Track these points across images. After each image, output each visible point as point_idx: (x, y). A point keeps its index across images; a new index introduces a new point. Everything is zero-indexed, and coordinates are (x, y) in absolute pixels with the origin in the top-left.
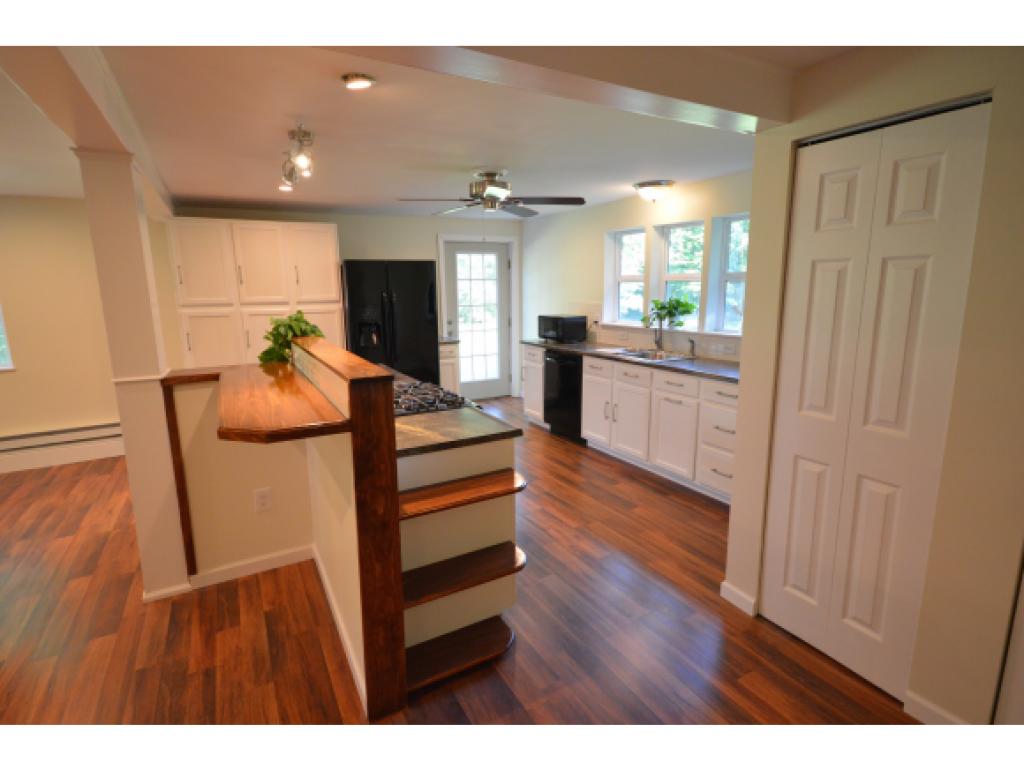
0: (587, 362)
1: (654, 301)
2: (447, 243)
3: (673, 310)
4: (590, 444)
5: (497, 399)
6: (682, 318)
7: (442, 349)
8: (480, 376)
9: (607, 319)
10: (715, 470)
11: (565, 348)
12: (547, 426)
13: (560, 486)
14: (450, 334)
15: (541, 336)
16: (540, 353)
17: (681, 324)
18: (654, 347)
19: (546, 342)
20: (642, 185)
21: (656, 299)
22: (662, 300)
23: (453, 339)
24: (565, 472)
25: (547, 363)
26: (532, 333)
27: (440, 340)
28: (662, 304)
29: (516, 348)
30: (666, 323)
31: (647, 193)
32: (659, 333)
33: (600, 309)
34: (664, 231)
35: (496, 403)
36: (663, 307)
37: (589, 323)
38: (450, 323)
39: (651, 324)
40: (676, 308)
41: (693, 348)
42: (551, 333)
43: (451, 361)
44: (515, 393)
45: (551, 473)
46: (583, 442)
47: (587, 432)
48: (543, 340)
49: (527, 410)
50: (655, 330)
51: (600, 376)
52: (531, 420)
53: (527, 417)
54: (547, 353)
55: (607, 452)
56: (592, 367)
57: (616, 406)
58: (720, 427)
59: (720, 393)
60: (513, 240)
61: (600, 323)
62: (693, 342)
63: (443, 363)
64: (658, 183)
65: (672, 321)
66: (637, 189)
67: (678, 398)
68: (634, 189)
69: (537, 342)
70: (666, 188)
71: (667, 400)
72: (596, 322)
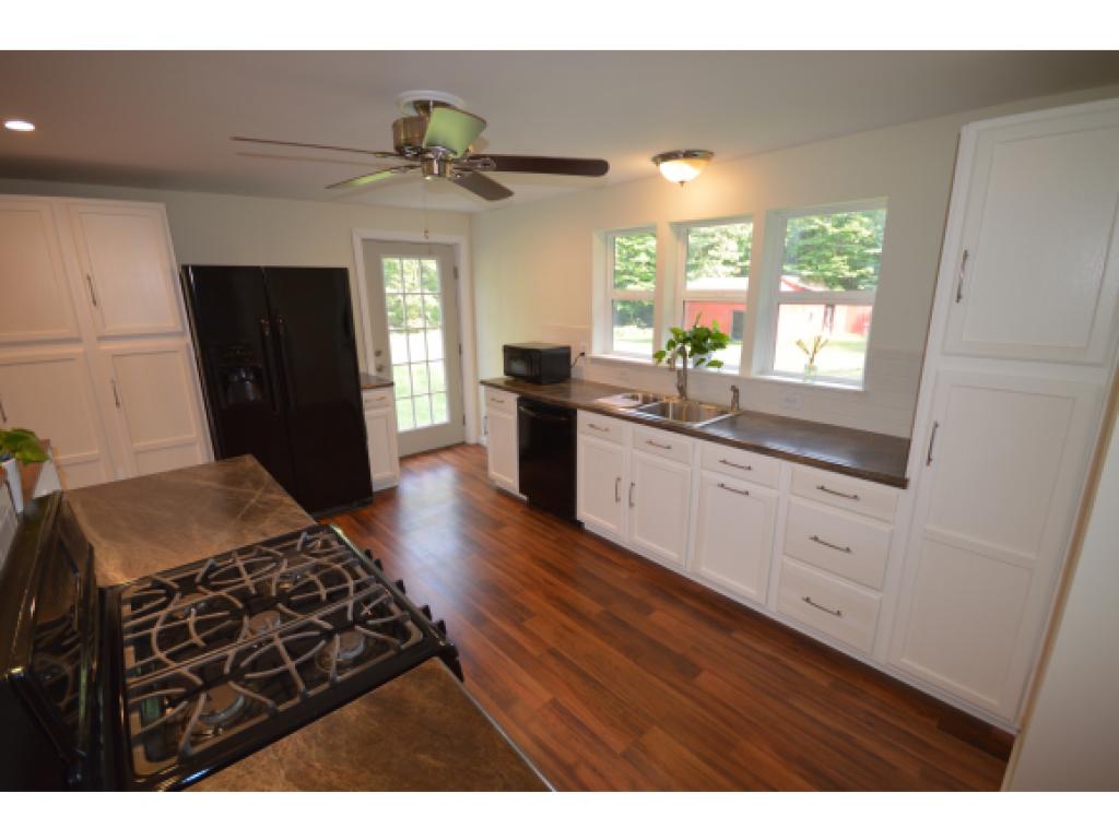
0: (583, 418)
1: (674, 331)
2: (366, 241)
3: (702, 342)
4: (587, 527)
5: (448, 448)
6: (717, 355)
7: (366, 395)
8: (424, 422)
9: (597, 351)
10: (808, 600)
11: (548, 395)
12: (525, 498)
14: (380, 369)
15: (508, 372)
16: (511, 399)
17: (715, 363)
19: (517, 384)
20: (667, 157)
21: (674, 326)
22: (683, 328)
23: (385, 378)
25: (520, 414)
26: (494, 368)
27: (363, 383)
28: (684, 333)
29: (471, 388)
30: (691, 362)
31: (673, 170)
32: (683, 374)
33: (587, 335)
34: (682, 229)
35: (447, 456)
36: (686, 339)
37: (574, 355)
38: (378, 353)
40: (705, 340)
41: (736, 399)
42: (522, 370)
43: (382, 411)
44: (472, 440)
46: (579, 525)
47: (583, 513)
48: (510, 378)
49: (493, 473)
50: (679, 372)
51: (608, 440)
52: (498, 484)
53: (493, 481)
54: (521, 401)
55: (621, 544)
56: (592, 426)
57: (633, 484)
58: (820, 538)
59: (822, 488)
60: (461, 241)
61: (588, 355)
62: (735, 390)
63: (370, 415)
64: (689, 155)
65: (703, 360)
66: (657, 164)
67: (744, 486)
68: (653, 165)
69: (502, 383)
70: (702, 163)
71: (722, 486)
72: (583, 354)
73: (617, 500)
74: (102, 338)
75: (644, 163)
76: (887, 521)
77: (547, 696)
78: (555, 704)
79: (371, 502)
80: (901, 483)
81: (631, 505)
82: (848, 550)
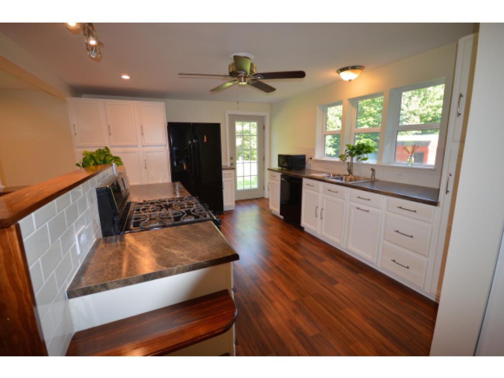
0: (305, 181)
1: (347, 146)
2: (230, 115)
3: (360, 150)
4: (305, 230)
5: (257, 199)
6: (366, 156)
7: (224, 172)
8: (247, 187)
9: (317, 156)
10: (394, 261)
11: (293, 173)
12: (282, 217)
13: (285, 261)
14: (231, 164)
15: (279, 165)
16: (278, 175)
17: (365, 159)
18: (347, 173)
19: (282, 170)
20: (343, 70)
21: (348, 143)
22: (352, 145)
23: (233, 167)
24: (290, 250)
25: (282, 181)
26: (275, 165)
27: (223, 168)
28: (353, 147)
29: (267, 173)
30: (355, 159)
31: (346, 76)
32: (351, 165)
33: (313, 150)
34: (354, 101)
35: (256, 202)
36: (353, 149)
37: (307, 159)
38: (231, 158)
39: (346, 159)
40: (362, 149)
41: (373, 174)
42: (285, 164)
43: (230, 179)
44: (266, 196)
45: (281, 250)
46: (302, 229)
47: (304, 223)
48: (280, 168)
49: (271, 207)
50: (348, 163)
51: (313, 190)
52: (273, 212)
53: (271, 211)
54: (282, 176)
55: (316, 236)
56: (308, 185)
57: (322, 209)
58: (400, 231)
59: (400, 208)
60: (267, 114)
61: (313, 159)
62: (373, 170)
63: (225, 180)
64: (354, 68)
65: (360, 158)
66: (339, 73)
67: (366, 208)
68: (337, 74)
69: (277, 170)
70: (359, 71)
71: (358, 208)
72: (311, 158)
73: (316, 216)
74: (143, 146)
75: (333, 74)
76: (430, 223)
77: (270, 279)
78: (272, 283)
79: (223, 213)
80: (435, 204)
81: (321, 218)
82: (412, 237)
